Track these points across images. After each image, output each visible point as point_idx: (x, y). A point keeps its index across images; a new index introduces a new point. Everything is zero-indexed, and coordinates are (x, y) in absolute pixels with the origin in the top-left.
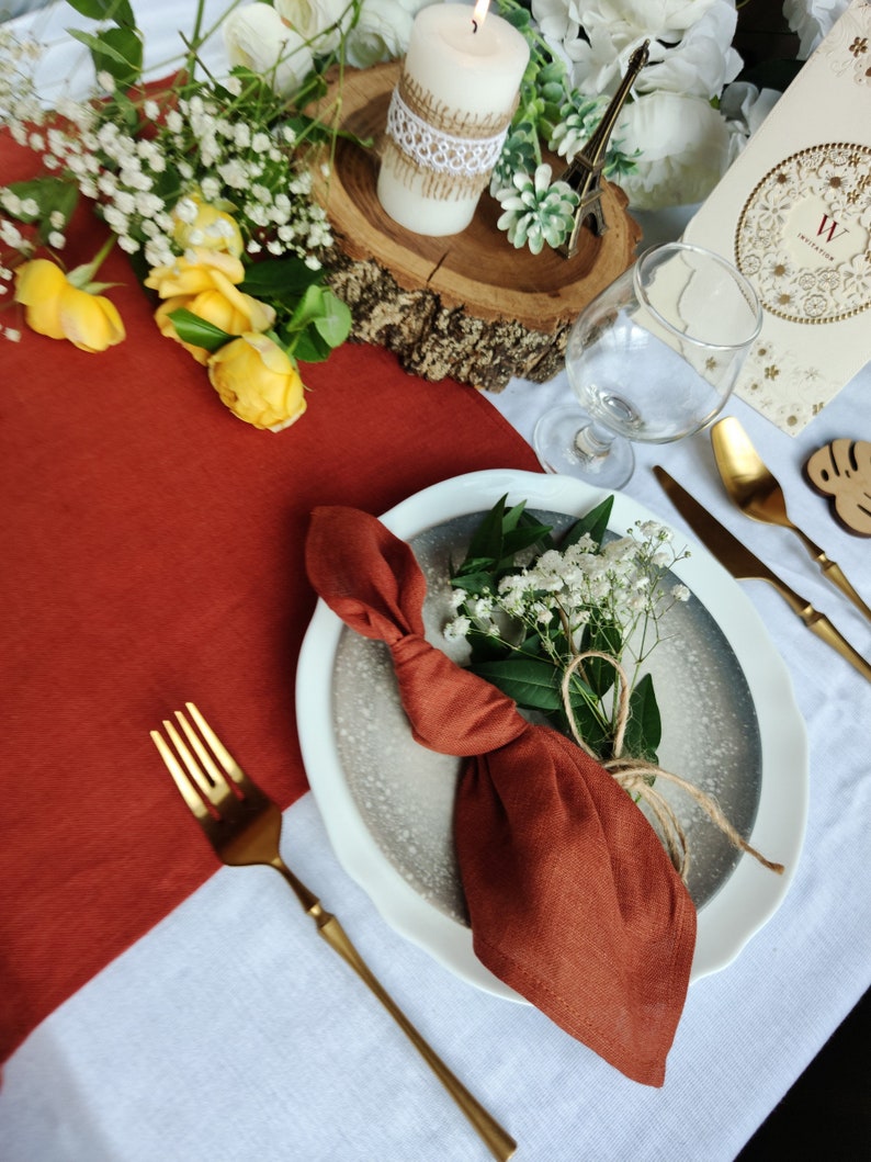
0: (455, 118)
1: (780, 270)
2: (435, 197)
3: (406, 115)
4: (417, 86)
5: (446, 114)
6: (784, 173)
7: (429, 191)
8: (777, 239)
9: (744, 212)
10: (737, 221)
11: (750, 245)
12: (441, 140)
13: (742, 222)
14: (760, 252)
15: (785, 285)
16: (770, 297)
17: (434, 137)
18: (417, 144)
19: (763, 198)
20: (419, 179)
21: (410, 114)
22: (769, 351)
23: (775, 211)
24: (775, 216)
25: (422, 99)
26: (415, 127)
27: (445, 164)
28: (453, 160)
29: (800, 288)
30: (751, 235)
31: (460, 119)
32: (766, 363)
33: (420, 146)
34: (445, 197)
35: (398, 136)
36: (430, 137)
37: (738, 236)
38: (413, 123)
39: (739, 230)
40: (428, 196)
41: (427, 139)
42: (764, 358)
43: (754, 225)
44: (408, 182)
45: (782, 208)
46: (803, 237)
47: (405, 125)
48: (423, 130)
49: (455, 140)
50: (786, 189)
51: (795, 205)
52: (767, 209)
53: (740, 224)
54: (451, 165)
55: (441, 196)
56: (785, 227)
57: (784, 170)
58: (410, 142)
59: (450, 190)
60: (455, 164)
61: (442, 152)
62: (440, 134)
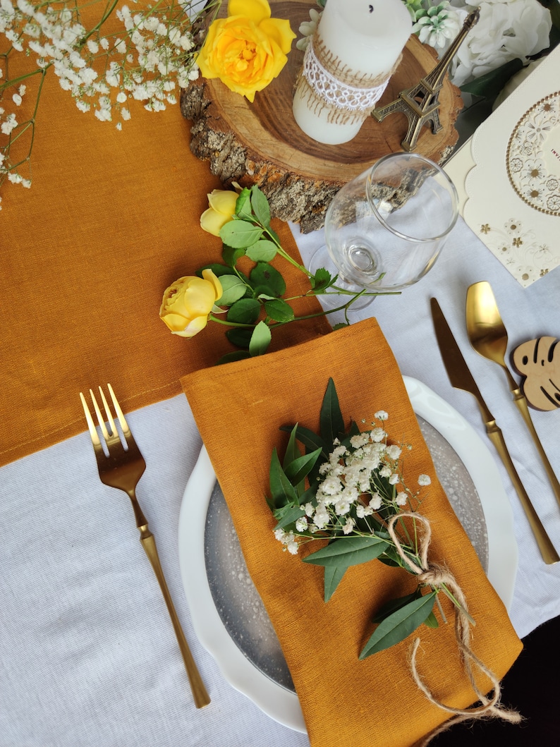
0: (355, 76)
1: (535, 173)
2: (336, 123)
3: (319, 69)
4: (329, 51)
5: (349, 73)
6: (549, 104)
7: (332, 119)
8: (537, 150)
9: (517, 127)
10: (512, 132)
11: (518, 151)
12: (344, 89)
13: (515, 134)
14: (524, 157)
15: (537, 184)
16: (525, 191)
17: (339, 87)
18: (326, 89)
19: (533, 119)
20: (325, 112)
21: (321, 68)
22: (518, 227)
23: (538, 130)
24: (538, 134)
25: (332, 60)
26: (325, 78)
27: (345, 104)
28: (352, 101)
29: (547, 189)
30: (519, 144)
31: (360, 76)
32: (515, 235)
33: (327, 91)
34: (343, 122)
35: (312, 82)
36: (336, 86)
37: (510, 143)
38: (323, 75)
39: (511, 139)
40: (331, 122)
41: (334, 88)
42: (514, 232)
43: (523, 137)
44: (317, 111)
45: (544, 129)
46: (555, 152)
47: (317, 74)
48: (331, 81)
49: (354, 89)
50: (550, 116)
51: (553, 129)
52: (533, 128)
53: (513, 135)
54: (350, 104)
55: (341, 122)
56: (543, 143)
57: (549, 101)
58: (321, 87)
59: (348, 119)
60: (352, 104)
61: (343, 96)
62: (343, 85)
